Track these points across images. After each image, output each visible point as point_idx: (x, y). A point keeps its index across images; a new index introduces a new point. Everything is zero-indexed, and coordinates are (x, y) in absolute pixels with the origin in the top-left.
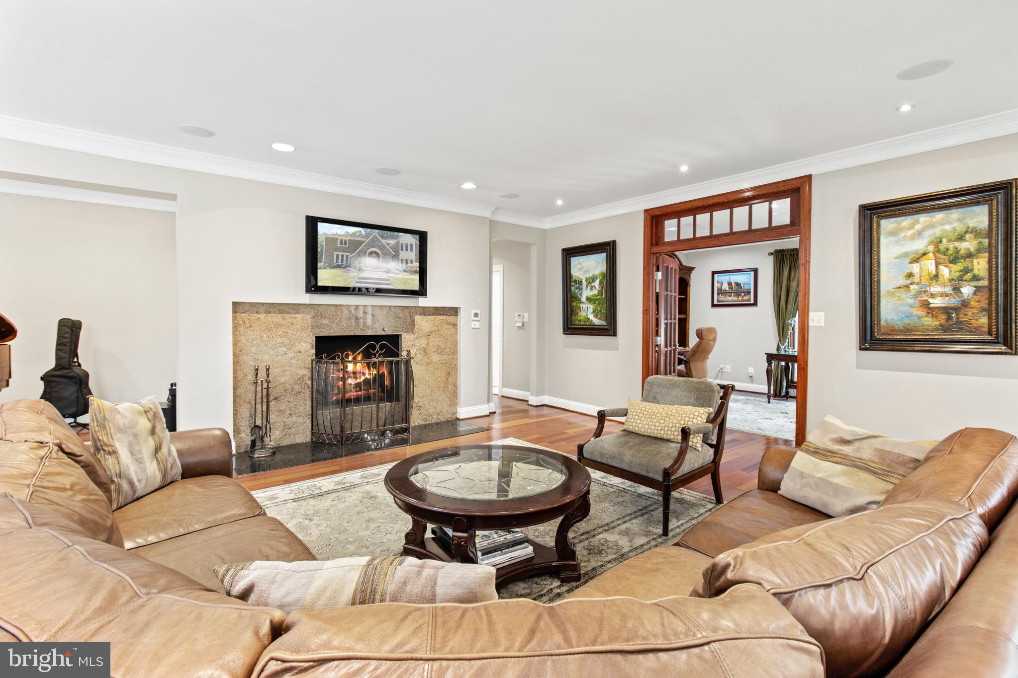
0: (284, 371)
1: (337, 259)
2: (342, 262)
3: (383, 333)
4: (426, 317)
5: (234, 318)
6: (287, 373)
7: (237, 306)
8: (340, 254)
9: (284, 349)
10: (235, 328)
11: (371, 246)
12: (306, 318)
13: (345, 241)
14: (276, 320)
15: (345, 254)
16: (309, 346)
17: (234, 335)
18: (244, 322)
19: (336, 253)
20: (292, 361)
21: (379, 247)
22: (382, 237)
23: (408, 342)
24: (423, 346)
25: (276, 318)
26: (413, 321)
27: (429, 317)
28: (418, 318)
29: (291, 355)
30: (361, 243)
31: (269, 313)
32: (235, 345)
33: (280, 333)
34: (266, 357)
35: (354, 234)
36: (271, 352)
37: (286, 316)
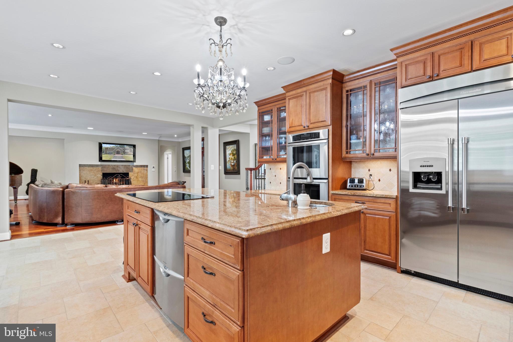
0: (93, 182)
1: (108, 152)
2: (109, 153)
3: (123, 172)
4: (137, 168)
5: (80, 168)
6: (94, 182)
7: (80, 166)
8: (109, 151)
9: (93, 176)
10: (80, 171)
11: (117, 149)
12: (100, 168)
13: (110, 148)
14: (91, 169)
15: (110, 151)
16: (100, 175)
17: (80, 173)
18: (82, 169)
19: (108, 151)
20: (96, 179)
21: (119, 149)
22: (120, 147)
23: (131, 174)
24: (136, 176)
25: (91, 168)
26: (133, 169)
27: (138, 168)
28: (134, 168)
29: (96, 178)
30: (115, 148)
31: (89, 167)
32: (80, 175)
33: (92, 172)
34: (88, 178)
35: (113, 147)
36: (90, 177)
37: (94, 168)
